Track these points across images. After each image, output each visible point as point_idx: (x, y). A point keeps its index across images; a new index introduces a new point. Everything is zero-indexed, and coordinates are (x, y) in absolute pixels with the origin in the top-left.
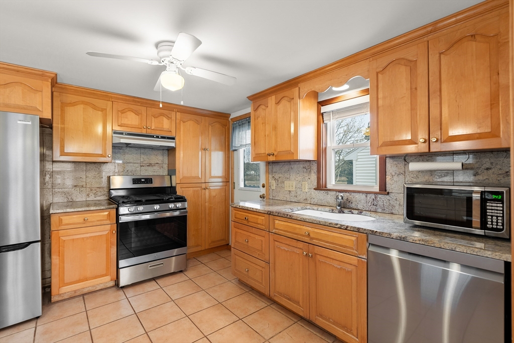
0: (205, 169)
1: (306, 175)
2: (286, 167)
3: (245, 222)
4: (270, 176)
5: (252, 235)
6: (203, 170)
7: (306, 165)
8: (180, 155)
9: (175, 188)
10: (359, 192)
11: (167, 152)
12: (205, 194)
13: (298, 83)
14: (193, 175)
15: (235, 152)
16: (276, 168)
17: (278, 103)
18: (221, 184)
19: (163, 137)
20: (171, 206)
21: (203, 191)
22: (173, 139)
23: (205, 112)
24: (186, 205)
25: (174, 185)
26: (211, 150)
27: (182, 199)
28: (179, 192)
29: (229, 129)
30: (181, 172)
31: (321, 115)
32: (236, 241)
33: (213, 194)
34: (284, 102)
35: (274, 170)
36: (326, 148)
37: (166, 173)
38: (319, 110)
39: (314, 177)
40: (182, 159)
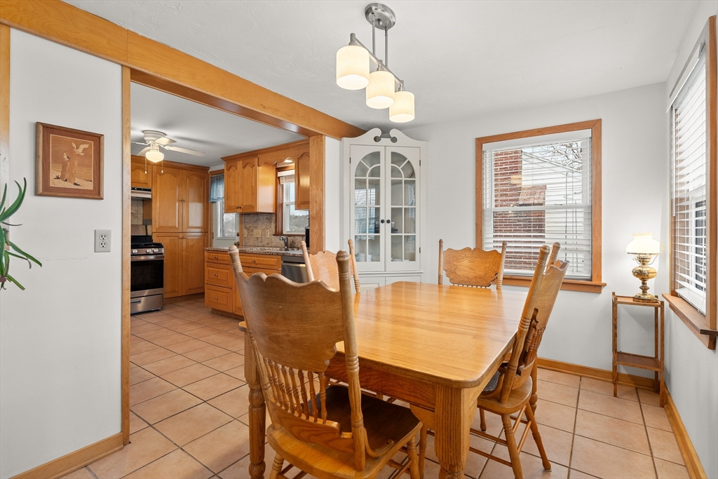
0: (183, 219)
1: (268, 224)
2: (255, 218)
3: (216, 261)
4: (243, 226)
5: (220, 270)
6: (181, 220)
7: (269, 216)
8: (156, 205)
9: (151, 237)
10: (298, 235)
11: (142, 202)
12: (182, 243)
13: (258, 154)
14: (170, 225)
15: (214, 204)
16: (248, 219)
17: (244, 167)
18: (200, 234)
19: (138, 189)
20: (149, 251)
21: (180, 240)
22: (150, 190)
23: (182, 165)
24: (163, 251)
25: (149, 234)
26: (188, 202)
27: (159, 246)
28: (155, 240)
29: (208, 182)
30: (157, 221)
31: (278, 179)
32: (209, 278)
33: (191, 243)
34: (248, 167)
35: (246, 221)
36: (282, 204)
37: (140, 222)
38: (276, 174)
39: (273, 225)
40: (158, 210)
